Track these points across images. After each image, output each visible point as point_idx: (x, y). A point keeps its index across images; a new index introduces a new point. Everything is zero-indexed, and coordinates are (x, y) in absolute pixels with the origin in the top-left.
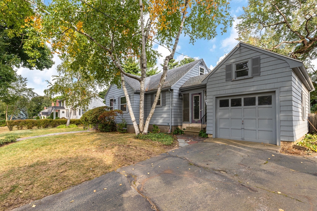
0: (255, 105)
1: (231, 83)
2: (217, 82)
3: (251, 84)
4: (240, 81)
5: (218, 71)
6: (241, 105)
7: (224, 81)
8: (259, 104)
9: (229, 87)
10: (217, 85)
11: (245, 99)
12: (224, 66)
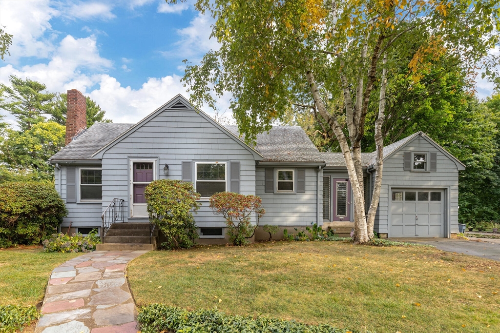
0: (428, 200)
1: (410, 174)
2: (394, 170)
3: (429, 178)
4: (418, 173)
5: (395, 156)
6: (415, 200)
7: (402, 170)
8: (432, 199)
9: (407, 178)
10: (394, 174)
11: (419, 193)
12: (402, 152)
